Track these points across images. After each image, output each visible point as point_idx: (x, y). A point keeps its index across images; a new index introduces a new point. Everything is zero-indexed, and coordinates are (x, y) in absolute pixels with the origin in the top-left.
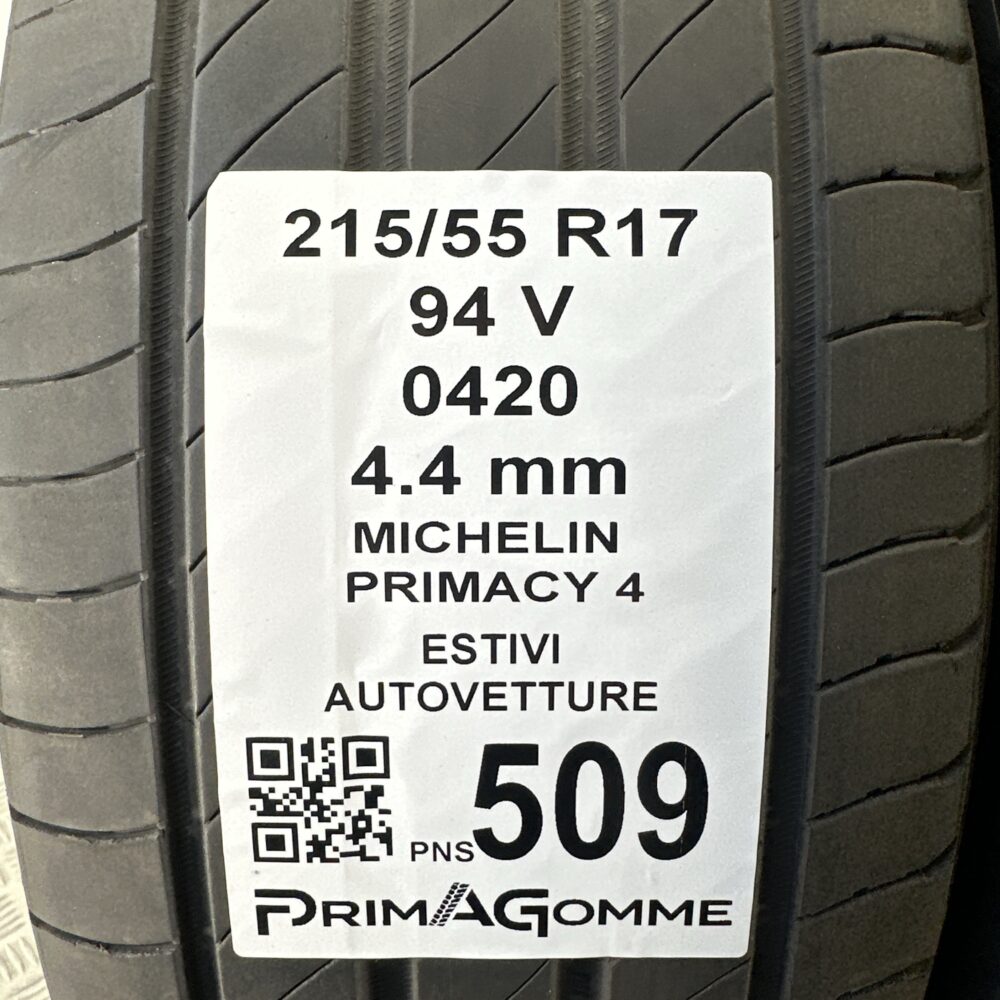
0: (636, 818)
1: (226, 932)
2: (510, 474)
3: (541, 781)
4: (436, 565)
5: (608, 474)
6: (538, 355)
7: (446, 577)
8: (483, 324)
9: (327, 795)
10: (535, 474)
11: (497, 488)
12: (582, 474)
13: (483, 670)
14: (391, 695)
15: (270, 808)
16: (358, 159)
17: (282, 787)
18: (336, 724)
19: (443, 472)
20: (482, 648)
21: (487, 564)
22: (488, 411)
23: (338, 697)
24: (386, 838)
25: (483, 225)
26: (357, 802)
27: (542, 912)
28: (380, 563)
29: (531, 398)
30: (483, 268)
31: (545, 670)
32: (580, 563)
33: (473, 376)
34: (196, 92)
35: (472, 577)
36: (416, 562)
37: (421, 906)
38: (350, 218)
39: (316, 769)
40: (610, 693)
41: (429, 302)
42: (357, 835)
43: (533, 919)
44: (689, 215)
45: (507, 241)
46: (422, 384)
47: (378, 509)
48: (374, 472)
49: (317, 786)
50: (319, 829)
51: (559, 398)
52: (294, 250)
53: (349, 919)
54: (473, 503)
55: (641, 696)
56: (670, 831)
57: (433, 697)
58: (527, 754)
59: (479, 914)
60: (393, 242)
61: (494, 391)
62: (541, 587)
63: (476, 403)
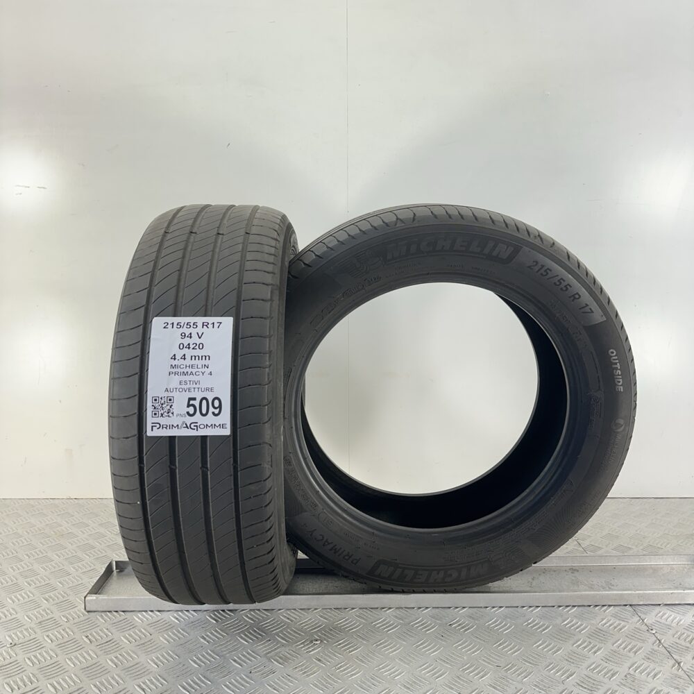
0: (211, 409)
1: (146, 431)
2: (193, 358)
3: (197, 403)
4: (182, 370)
5: (207, 358)
6: (198, 341)
7: (183, 372)
8: (191, 337)
9: (164, 406)
10: (197, 358)
11: (191, 359)
12: (204, 358)
13: (188, 386)
14: (175, 390)
15: (155, 408)
16: (175, 315)
17: (157, 404)
18: (166, 394)
19: (184, 357)
20: (188, 382)
21: (189, 370)
22: (191, 349)
23: (167, 390)
24: (173, 413)
25: (192, 324)
26: (168, 407)
27: (197, 426)
28: (174, 370)
29: (197, 347)
30: (191, 330)
31: (198, 386)
32: (203, 370)
33: (189, 344)
34: (152, 307)
35: (187, 372)
36: (179, 370)
37: (178, 425)
38: (173, 323)
39: (162, 402)
40: (207, 389)
41: (183, 335)
42: (168, 413)
43: (195, 428)
44: (221, 323)
45: (195, 326)
46: (182, 345)
47: (174, 363)
48: (174, 358)
49: (162, 404)
50: (162, 412)
51: (201, 347)
52: (165, 328)
53: (166, 428)
54: (188, 362)
55: (212, 390)
56: (217, 411)
57: (181, 390)
58: (194, 399)
59: (187, 427)
60: (179, 326)
61: (192, 346)
62: (197, 374)
63: (189, 348)
